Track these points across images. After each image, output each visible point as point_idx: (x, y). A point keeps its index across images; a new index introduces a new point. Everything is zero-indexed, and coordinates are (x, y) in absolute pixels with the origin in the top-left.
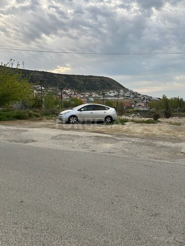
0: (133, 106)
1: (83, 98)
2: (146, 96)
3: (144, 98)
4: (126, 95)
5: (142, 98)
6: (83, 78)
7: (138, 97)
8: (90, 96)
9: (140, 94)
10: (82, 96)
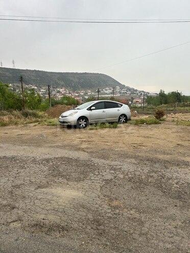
0: (130, 102)
1: (78, 96)
2: (143, 91)
3: (141, 94)
4: (123, 92)
5: (139, 94)
6: (78, 76)
7: (134, 94)
8: (86, 94)
9: (136, 90)
10: (77, 95)
